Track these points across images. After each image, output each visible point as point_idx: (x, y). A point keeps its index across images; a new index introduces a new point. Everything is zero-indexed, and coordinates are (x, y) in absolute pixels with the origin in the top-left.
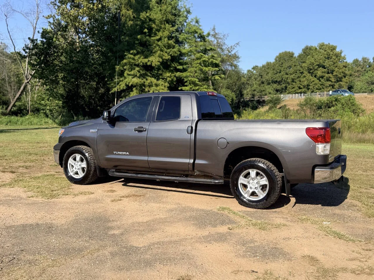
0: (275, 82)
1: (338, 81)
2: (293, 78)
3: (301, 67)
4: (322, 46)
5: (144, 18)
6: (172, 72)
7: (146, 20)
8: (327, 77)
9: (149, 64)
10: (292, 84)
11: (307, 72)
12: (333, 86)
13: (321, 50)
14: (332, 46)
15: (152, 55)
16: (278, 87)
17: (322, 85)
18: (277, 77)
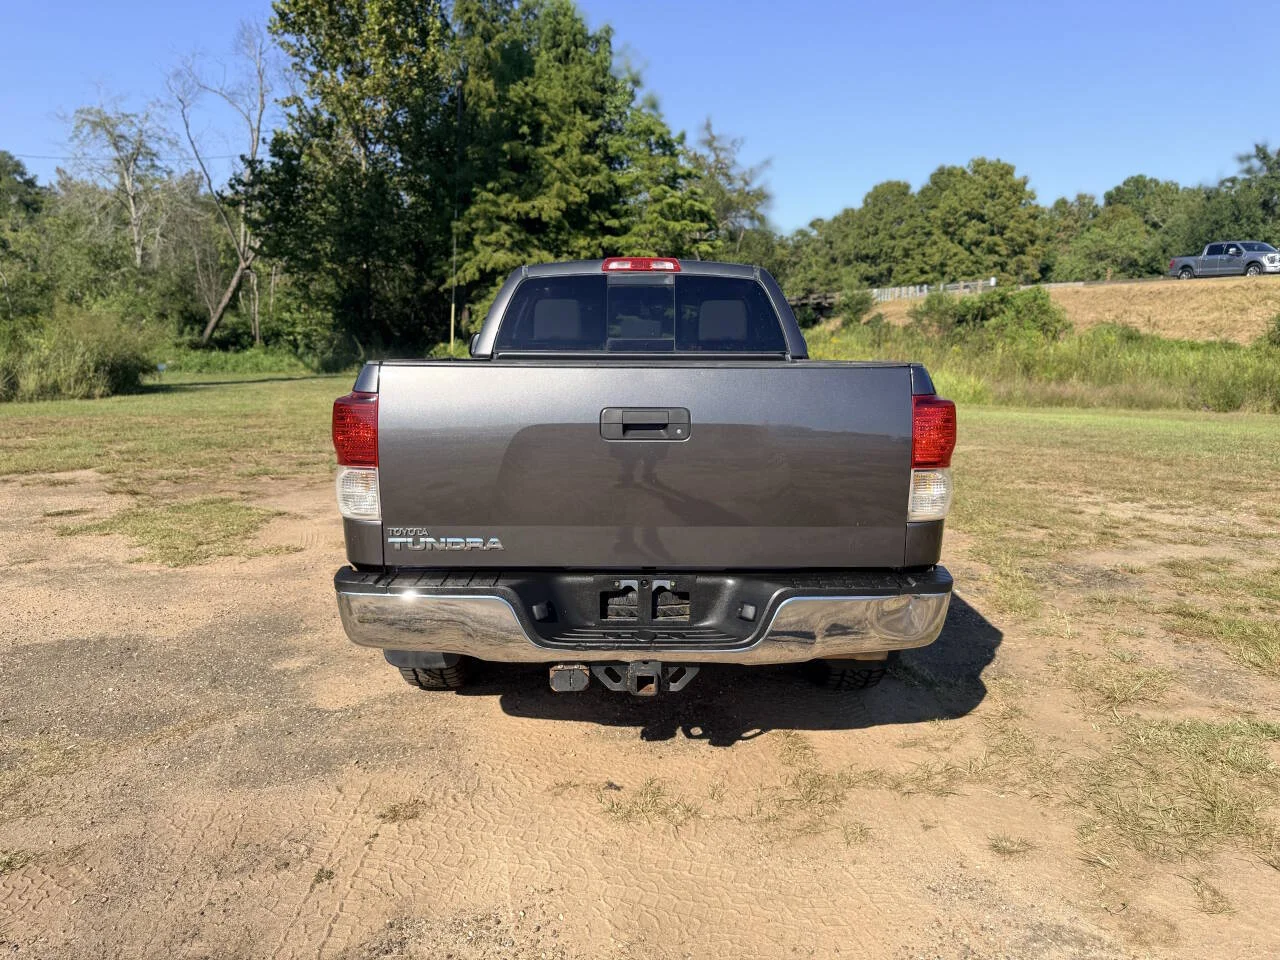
0: (865, 258)
1: (1015, 253)
2: (907, 246)
3: (927, 218)
4: (979, 165)
5: (521, 98)
6: (593, 234)
7: (524, 102)
8: (988, 244)
9: (533, 215)
10: (904, 263)
11: (941, 231)
12: (1003, 266)
13: (976, 177)
14: (1005, 165)
15: (540, 194)
16: (870, 269)
17: (976, 262)
18: (869, 246)
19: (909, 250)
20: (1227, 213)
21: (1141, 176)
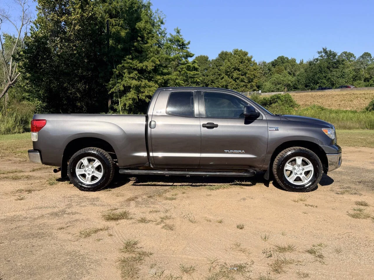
1: (249, 82)
3: (219, 69)
4: (236, 52)
6: (159, 74)
7: (140, 29)
8: (241, 79)
9: (144, 68)
10: (211, 85)
11: (225, 74)
12: (246, 86)
13: (235, 56)
14: (245, 52)
15: (145, 61)
17: (237, 85)
19: (213, 80)
20: (318, 70)
21: (283, 56)
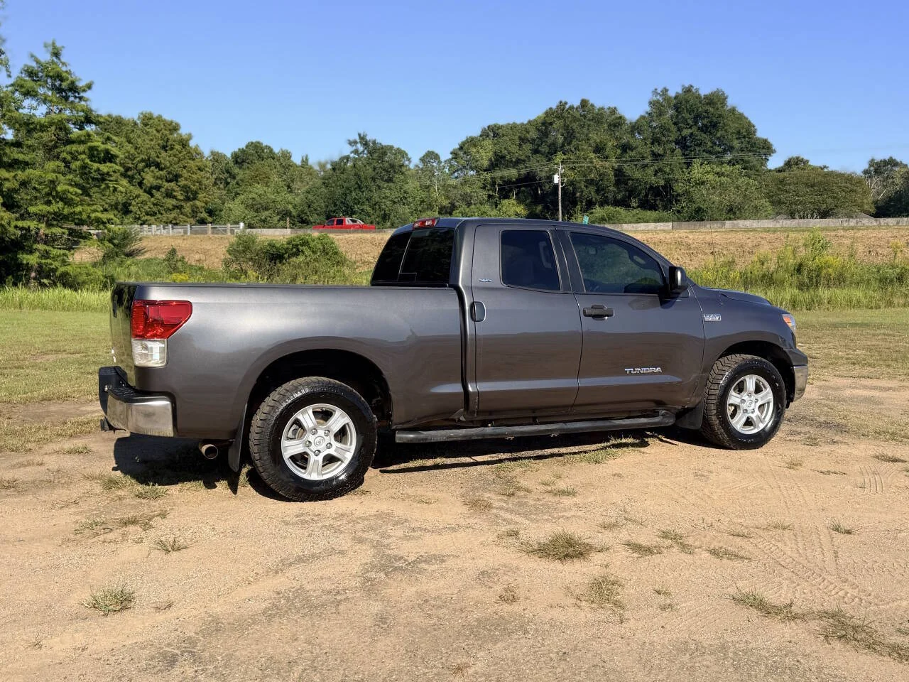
1: (188, 199)
4: (147, 120)
8: (167, 189)
13: (147, 128)
20: (353, 183)
